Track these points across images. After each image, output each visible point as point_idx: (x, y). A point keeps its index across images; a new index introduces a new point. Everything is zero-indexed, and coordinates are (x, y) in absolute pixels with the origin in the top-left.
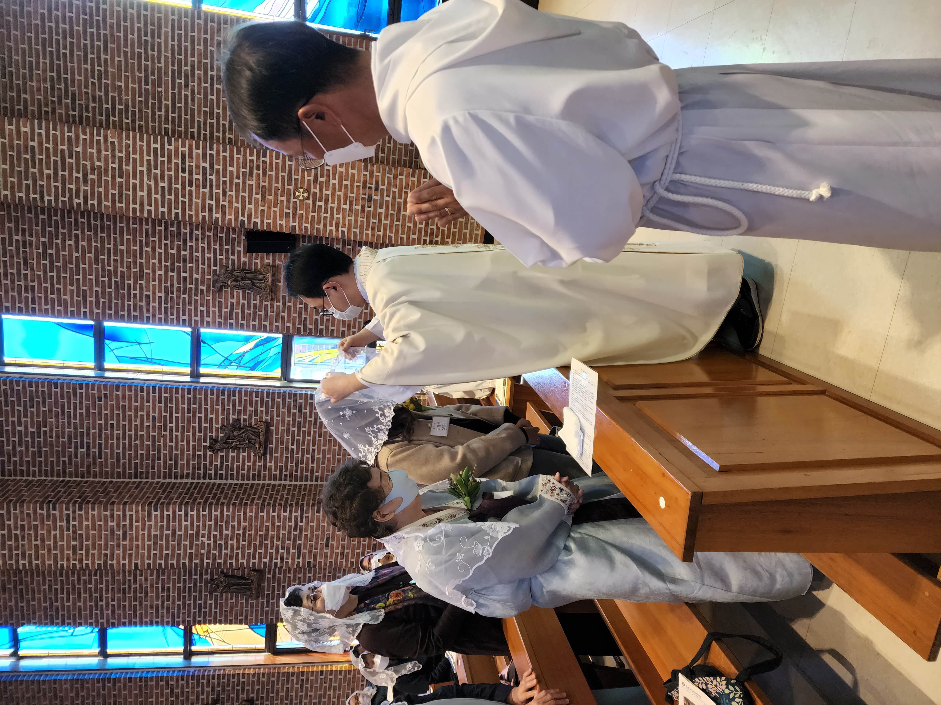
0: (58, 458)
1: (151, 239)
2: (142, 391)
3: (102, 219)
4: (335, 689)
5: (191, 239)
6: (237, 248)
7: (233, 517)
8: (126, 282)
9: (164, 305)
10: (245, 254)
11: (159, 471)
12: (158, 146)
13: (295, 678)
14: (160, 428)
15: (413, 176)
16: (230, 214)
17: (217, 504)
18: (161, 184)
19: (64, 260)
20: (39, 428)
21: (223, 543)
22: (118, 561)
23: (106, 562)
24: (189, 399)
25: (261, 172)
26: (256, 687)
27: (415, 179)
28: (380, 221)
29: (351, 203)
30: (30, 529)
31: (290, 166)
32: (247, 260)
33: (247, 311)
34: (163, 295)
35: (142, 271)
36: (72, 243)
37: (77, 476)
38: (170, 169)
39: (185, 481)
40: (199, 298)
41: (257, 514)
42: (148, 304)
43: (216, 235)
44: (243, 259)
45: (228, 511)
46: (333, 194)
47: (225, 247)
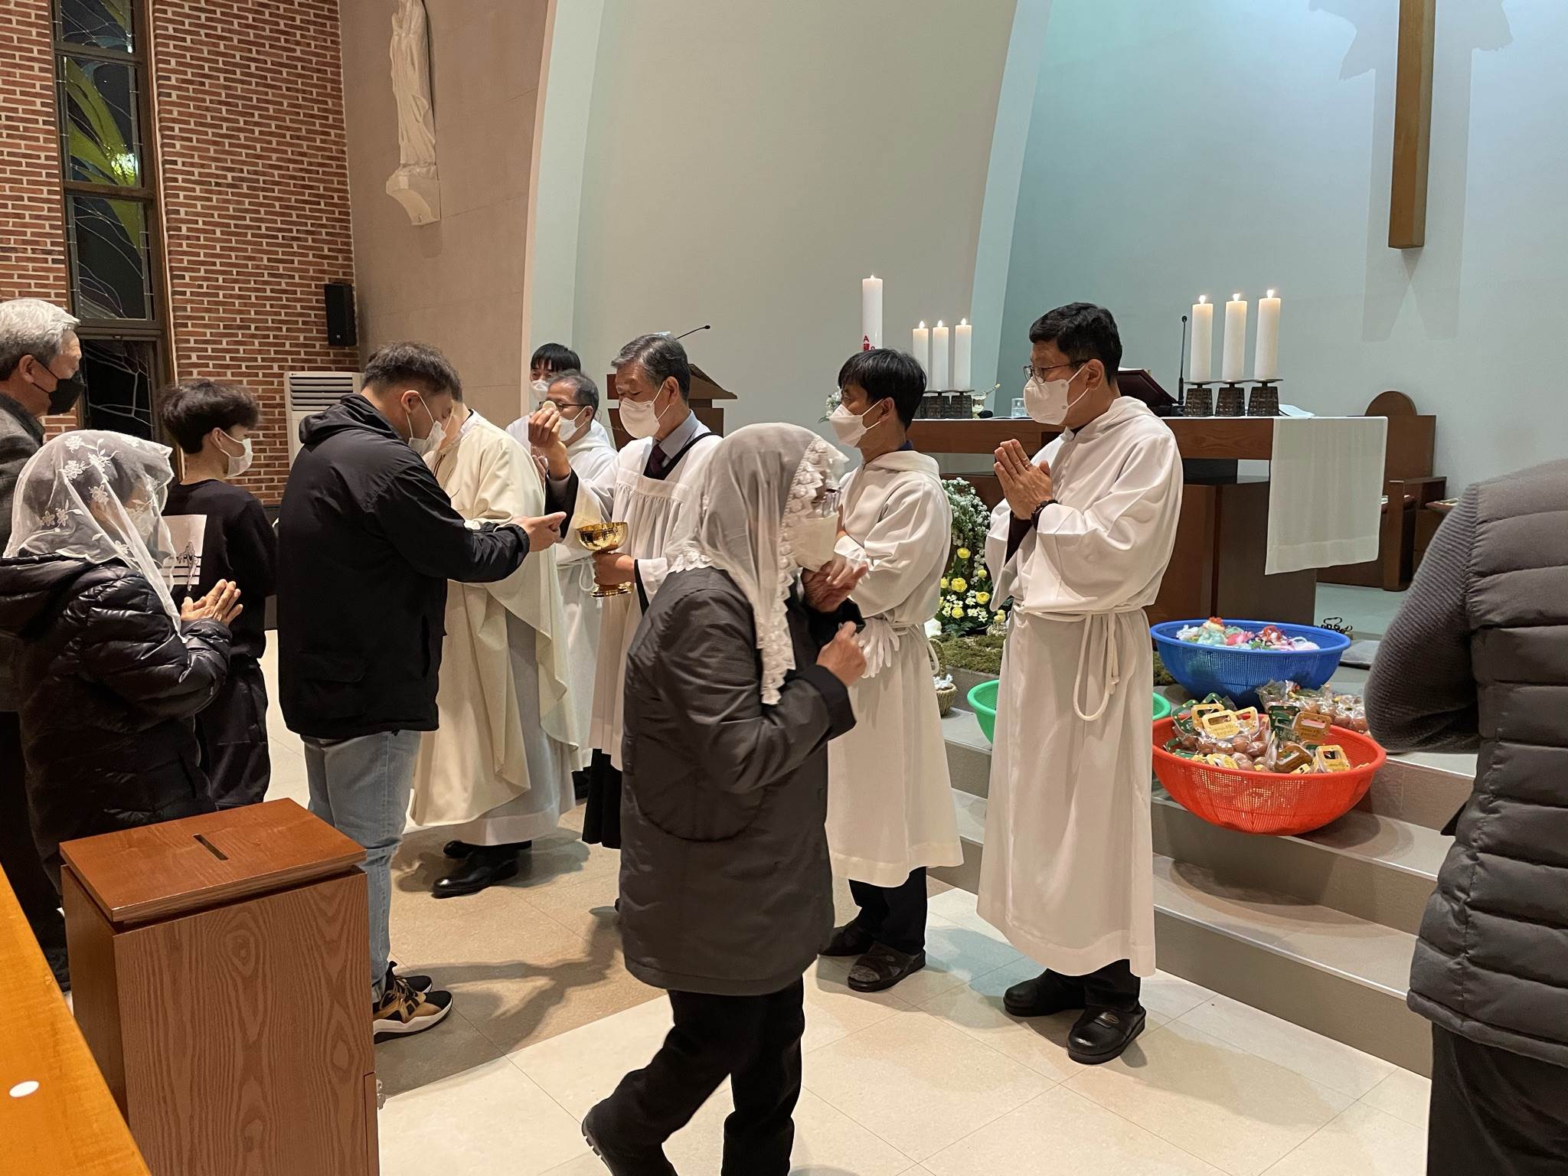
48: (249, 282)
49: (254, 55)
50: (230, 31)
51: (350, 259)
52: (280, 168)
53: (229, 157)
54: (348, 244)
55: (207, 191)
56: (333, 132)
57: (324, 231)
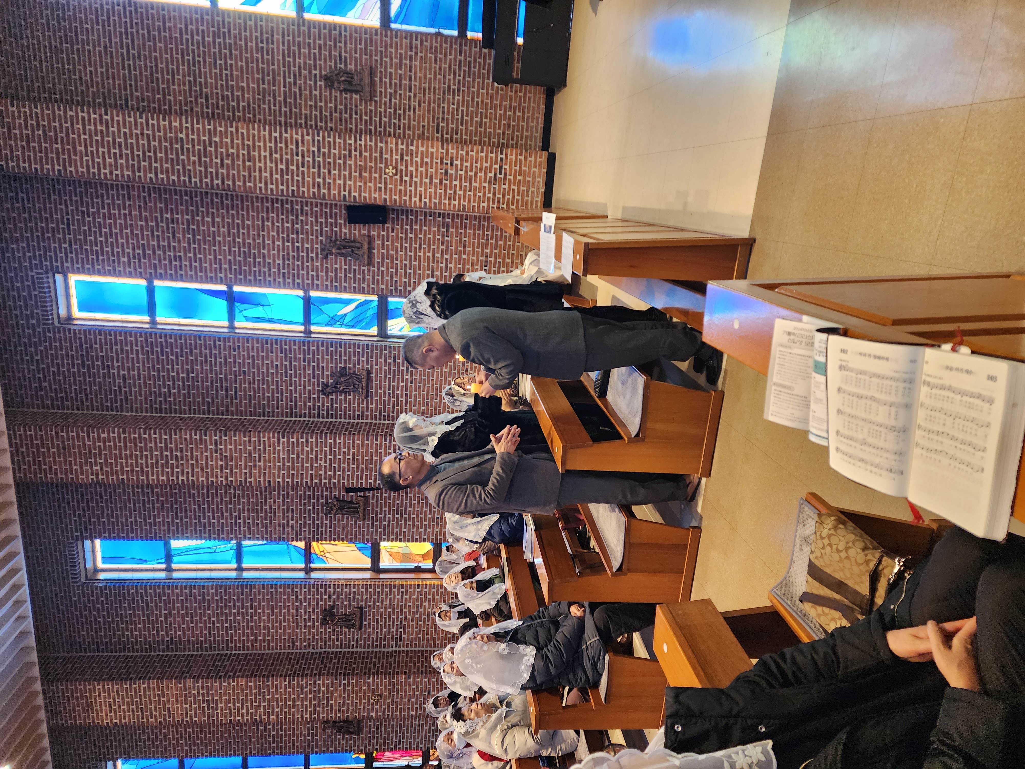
0: (203, 399)
1: (271, 215)
2: (267, 343)
3: (232, 199)
4: (429, 601)
5: (302, 214)
6: (339, 221)
7: (344, 444)
8: (252, 251)
9: (282, 271)
10: (345, 225)
11: (282, 410)
12: (277, 135)
13: (396, 590)
14: (282, 374)
15: (482, 152)
16: (334, 190)
17: (331, 433)
18: (280, 166)
19: (204, 234)
20: (188, 374)
21: (336, 465)
22: (255, 480)
23: (246, 479)
24: (304, 350)
25: (358, 154)
26: (365, 597)
27: (484, 155)
28: (455, 192)
29: (431, 177)
30: (187, 451)
31: (381, 148)
32: (347, 231)
33: (348, 275)
34: (281, 262)
35: (264, 242)
36: (209, 219)
37: (218, 414)
38: (287, 154)
39: (303, 419)
40: (309, 264)
41: (363, 442)
42: (270, 270)
43: (321, 210)
44: (344, 230)
45: (340, 439)
46: (417, 170)
47: (329, 220)
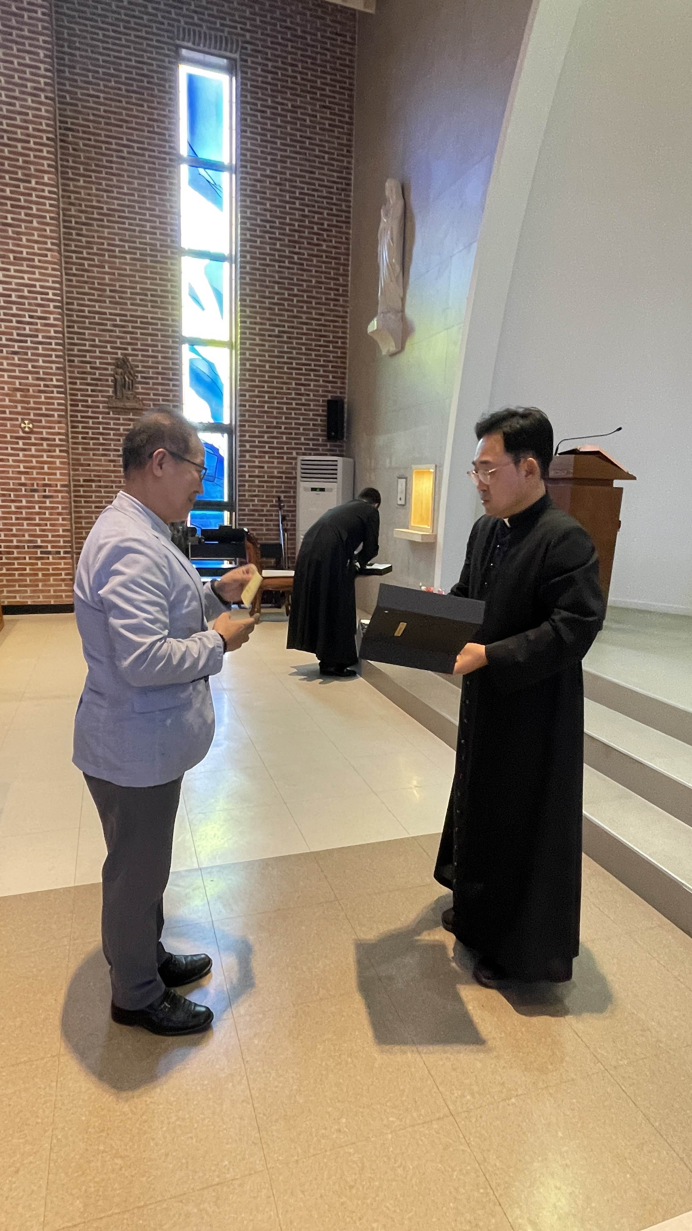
12: (50, 296)
25: (42, 388)
28: (13, 501)
29: (27, 473)
38: (30, 304)
46: (33, 456)
48: (282, 398)
49: (297, 250)
50: (284, 234)
51: (343, 383)
52: (306, 324)
53: (277, 318)
54: (344, 373)
55: (262, 340)
56: (341, 299)
57: (330, 364)
